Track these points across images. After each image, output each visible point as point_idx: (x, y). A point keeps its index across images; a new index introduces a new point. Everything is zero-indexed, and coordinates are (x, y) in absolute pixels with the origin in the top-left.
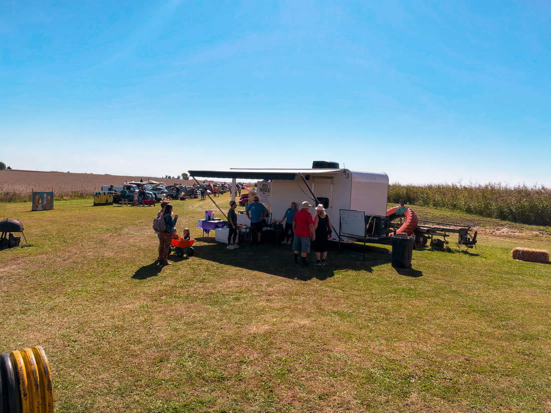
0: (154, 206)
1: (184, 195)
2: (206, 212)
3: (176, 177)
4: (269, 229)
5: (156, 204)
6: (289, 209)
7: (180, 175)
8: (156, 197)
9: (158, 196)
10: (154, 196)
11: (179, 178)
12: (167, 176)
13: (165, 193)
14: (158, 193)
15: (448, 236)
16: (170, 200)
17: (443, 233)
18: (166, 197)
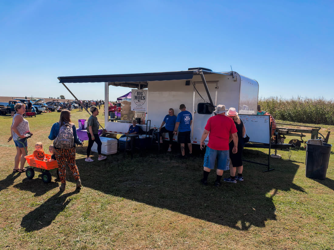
0: (35, 117)
1: (60, 108)
2: (80, 121)
3: (56, 98)
4: (148, 136)
5: (36, 115)
6: (167, 116)
7: (59, 97)
8: (37, 111)
9: (40, 109)
10: (35, 109)
11: (58, 98)
12: (50, 98)
13: (44, 107)
14: (39, 107)
15: (305, 136)
16: (49, 112)
17: (300, 133)
18: (47, 110)
